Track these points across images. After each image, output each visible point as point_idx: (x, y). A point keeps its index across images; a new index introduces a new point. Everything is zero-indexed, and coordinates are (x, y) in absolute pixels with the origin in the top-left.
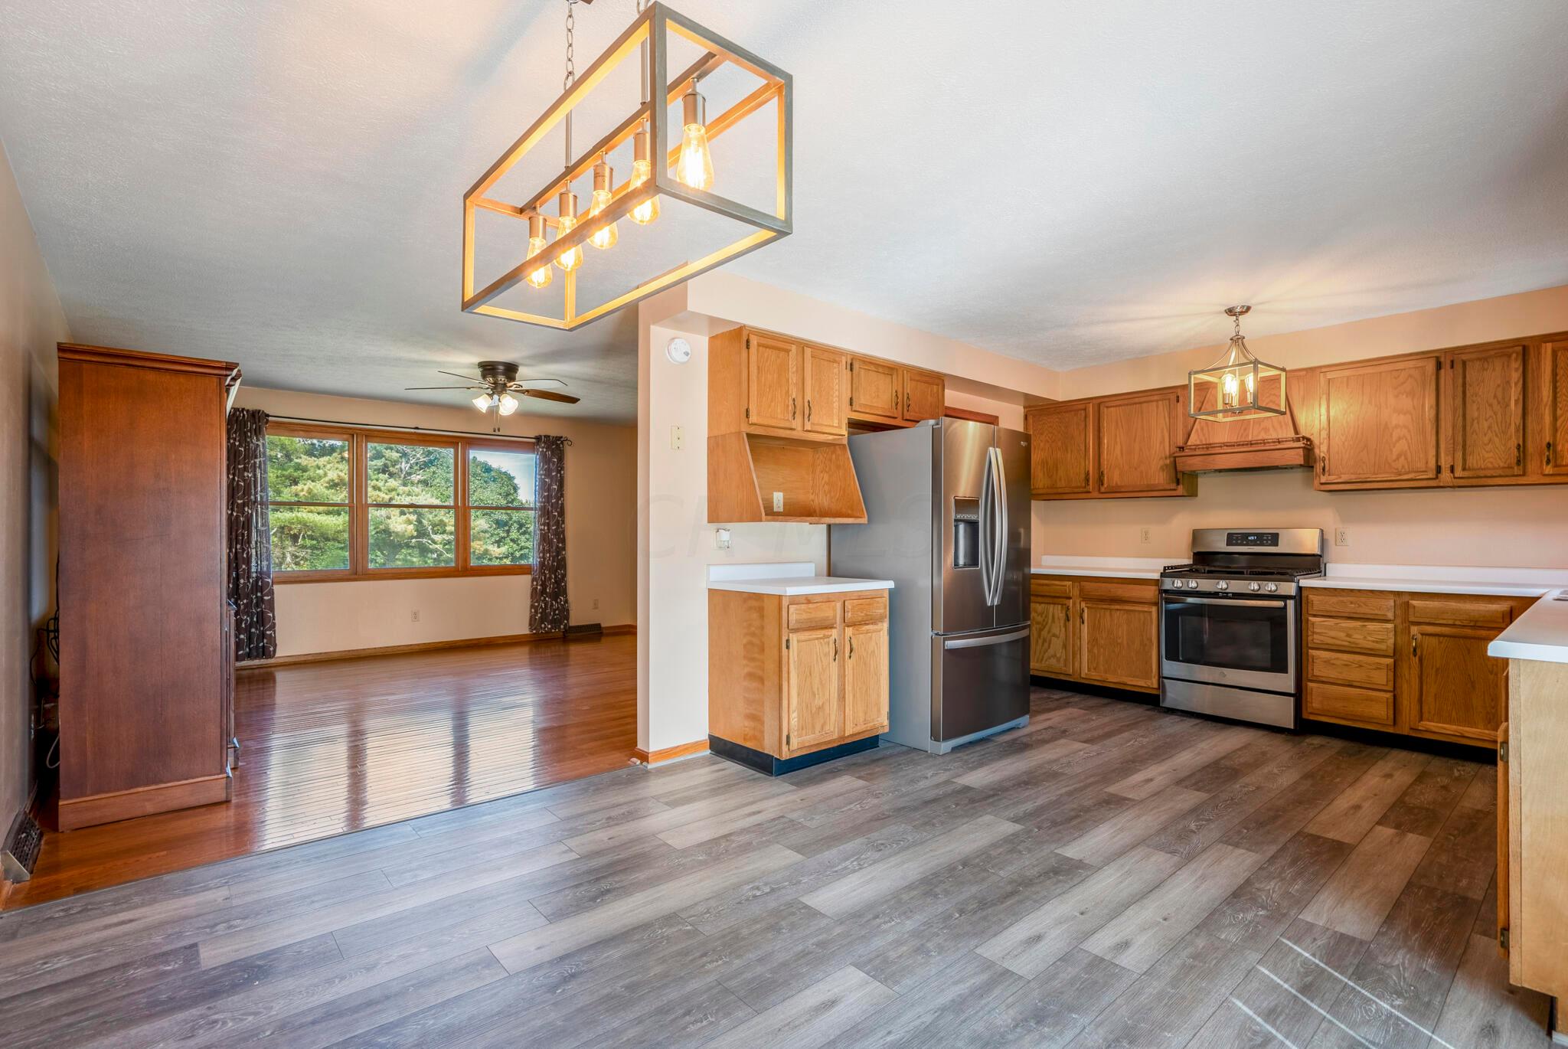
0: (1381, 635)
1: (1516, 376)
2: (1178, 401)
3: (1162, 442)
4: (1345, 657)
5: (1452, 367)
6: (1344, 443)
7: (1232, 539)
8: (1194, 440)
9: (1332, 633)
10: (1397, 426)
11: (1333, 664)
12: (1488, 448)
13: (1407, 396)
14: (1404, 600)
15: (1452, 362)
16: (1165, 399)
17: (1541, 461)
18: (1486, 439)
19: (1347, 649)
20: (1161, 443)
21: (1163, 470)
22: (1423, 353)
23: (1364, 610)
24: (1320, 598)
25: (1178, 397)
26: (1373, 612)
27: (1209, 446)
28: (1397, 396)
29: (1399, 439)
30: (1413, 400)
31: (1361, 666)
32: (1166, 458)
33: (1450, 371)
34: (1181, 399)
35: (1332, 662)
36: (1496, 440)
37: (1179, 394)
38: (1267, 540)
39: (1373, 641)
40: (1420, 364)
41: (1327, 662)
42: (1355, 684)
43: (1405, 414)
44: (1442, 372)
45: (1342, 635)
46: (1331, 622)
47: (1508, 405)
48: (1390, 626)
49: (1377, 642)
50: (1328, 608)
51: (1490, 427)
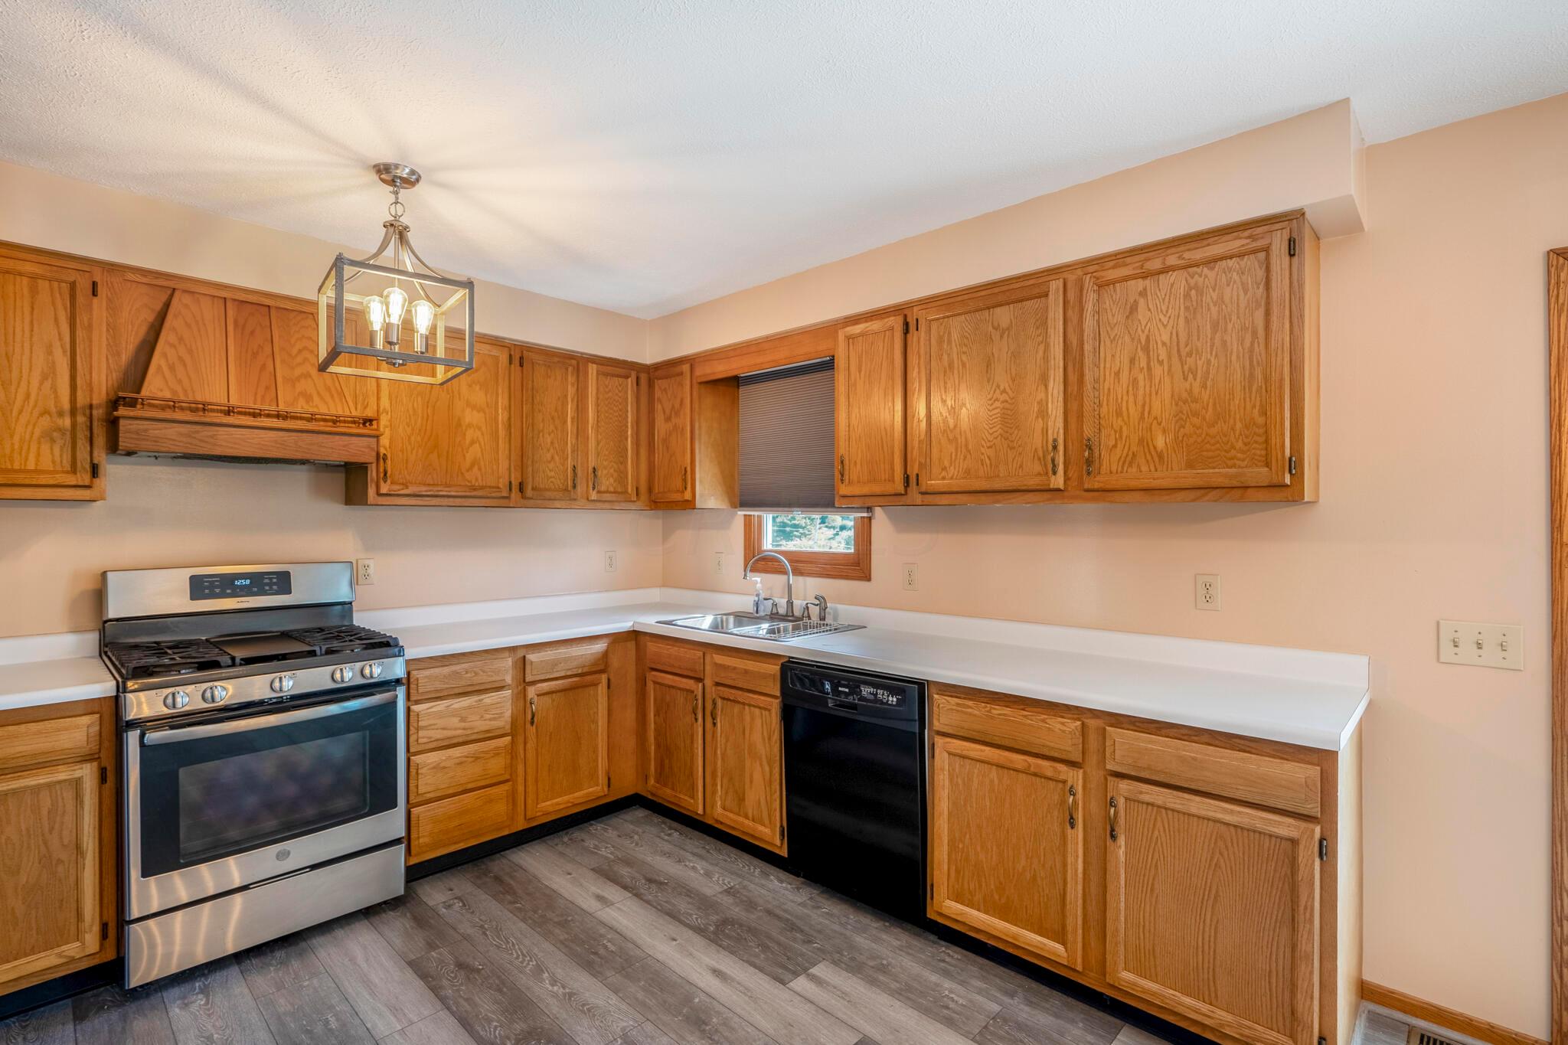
0: (500, 707)
1: (571, 391)
2: (94, 294)
3: (50, 373)
4: (457, 752)
5: (521, 365)
6: (409, 438)
7: (200, 587)
8: (154, 386)
9: (441, 723)
10: (470, 425)
11: (444, 768)
12: (551, 466)
13: (480, 389)
14: (520, 655)
15: (521, 358)
16: (60, 281)
17: (587, 486)
18: (549, 456)
19: (461, 740)
20: (44, 377)
21: (53, 441)
22: (497, 338)
23: (483, 678)
24: (427, 673)
25: (94, 284)
26: (494, 679)
27: (204, 407)
28: (470, 386)
29: (473, 442)
30: (486, 395)
31: (477, 758)
32: (61, 414)
33: (519, 368)
34: (102, 290)
35: (442, 765)
36: (557, 458)
37: (97, 279)
38: (271, 585)
39: (490, 720)
40: (495, 352)
41: (437, 768)
42: (470, 786)
43: (479, 411)
44: (513, 366)
45: (455, 721)
46: (441, 706)
47: (565, 422)
48: (508, 693)
49: (494, 719)
50: (439, 685)
51: (552, 443)
